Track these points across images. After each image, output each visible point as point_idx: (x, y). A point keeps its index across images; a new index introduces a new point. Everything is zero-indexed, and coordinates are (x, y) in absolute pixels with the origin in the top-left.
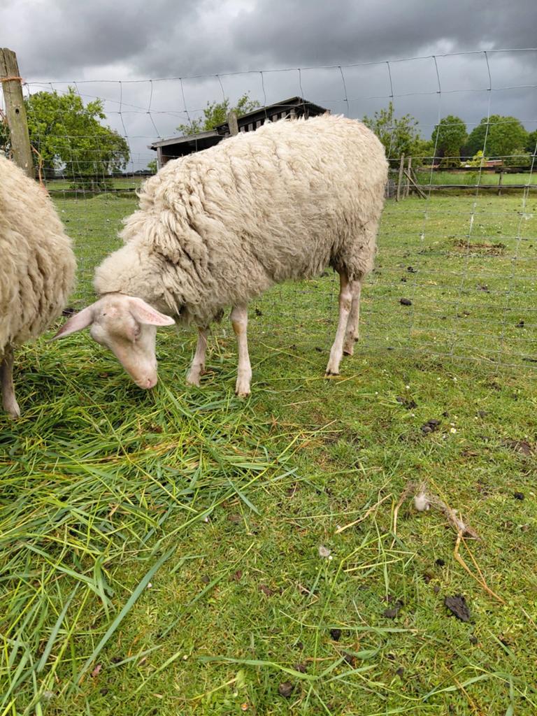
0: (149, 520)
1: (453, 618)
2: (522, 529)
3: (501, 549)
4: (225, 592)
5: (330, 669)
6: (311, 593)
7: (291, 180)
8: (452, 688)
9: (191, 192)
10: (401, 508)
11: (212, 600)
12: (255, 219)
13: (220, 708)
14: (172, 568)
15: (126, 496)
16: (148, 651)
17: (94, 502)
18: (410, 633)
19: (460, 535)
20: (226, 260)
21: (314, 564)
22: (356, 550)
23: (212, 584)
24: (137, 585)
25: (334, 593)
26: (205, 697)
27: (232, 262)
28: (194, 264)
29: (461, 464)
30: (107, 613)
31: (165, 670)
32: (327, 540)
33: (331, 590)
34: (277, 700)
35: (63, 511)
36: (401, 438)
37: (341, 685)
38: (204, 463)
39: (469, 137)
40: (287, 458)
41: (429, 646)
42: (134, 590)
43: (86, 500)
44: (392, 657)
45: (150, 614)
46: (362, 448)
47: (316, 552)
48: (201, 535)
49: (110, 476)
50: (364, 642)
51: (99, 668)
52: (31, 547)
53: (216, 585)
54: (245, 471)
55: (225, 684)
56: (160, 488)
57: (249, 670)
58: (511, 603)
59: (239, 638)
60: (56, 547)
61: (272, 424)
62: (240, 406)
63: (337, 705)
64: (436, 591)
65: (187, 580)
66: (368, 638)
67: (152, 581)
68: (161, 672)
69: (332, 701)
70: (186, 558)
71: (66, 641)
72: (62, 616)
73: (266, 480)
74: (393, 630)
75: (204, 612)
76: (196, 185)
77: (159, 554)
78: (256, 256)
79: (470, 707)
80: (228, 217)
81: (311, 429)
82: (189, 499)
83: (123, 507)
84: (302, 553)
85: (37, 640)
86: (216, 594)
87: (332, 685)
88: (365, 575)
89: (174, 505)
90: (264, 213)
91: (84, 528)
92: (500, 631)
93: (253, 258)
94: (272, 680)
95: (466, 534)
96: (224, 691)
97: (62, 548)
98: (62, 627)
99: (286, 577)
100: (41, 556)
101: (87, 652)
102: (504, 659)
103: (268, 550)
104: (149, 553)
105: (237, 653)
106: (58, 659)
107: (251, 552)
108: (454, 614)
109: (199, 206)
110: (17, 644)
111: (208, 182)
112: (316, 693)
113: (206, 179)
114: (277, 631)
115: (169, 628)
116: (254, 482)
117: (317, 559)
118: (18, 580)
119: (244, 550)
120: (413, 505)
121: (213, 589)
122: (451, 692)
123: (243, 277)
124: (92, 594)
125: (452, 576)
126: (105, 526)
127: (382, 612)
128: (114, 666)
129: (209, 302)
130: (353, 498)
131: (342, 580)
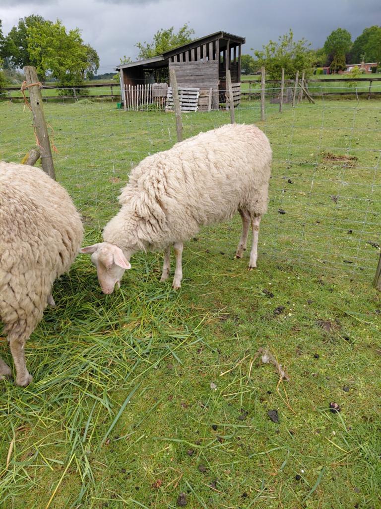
0: (128, 368)
1: (270, 421)
2: (313, 375)
3: (301, 386)
4: (165, 406)
5: (211, 444)
6: (205, 407)
7: (216, 174)
8: (263, 453)
9: (159, 182)
10: (255, 361)
11: (159, 410)
12: (195, 198)
13: (162, 459)
14: (140, 393)
15: (115, 354)
16: (130, 434)
17: (100, 358)
18: (248, 428)
19: (281, 378)
20: (177, 220)
21: (208, 392)
22: (229, 385)
23: (159, 402)
24: (123, 402)
25: (216, 407)
26: (155, 454)
27: (180, 221)
28: (158, 222)
29: (291, 335)
30: (111, 415)
31: (138, 442)
32: (215, 379)
33: (215, 406)
34: (186, 456)
35: (86, 364)
36: (262, 318)
37: (215, 451)
38: (154, 335)
39: (353, 45)
40: (199, 331)
41: (257, 434)
42: (122, 404)
43: (96, 357)
44: (239, 439)
45: (130, 416)
46: (240, 324)
47: (209, 386)
48: (153, 376)
49: (107, 343)
50: (228, 431)
51: (109, 441)
52: (72, 382)
53: (161, 402)
54: (176, 339)
55: (164, 449)
56: (131, 349)
57: (175, 443)
58: (299, 414)
59: (171, 428)
60: (83, 382)
61: (191, 308)
62: (174, 296)
63: (212, 459)
64: (265, 407)
65: (147, 399)
66: (229, 430)
67: (130, 400)
68: (136, 444)
69: (210, 458)
70: (146, 388)
71: (94, 429)
72: (90, 417)
73: (187, 344)
74: (241, 426)
75: (155, 416)
76: (162, 178)
77: (133, 386)
78: (193, 217)
79: (270, 460)
80: (180, 197)
81: (213, 312)
82: (147, 355)
83: (115, 361)
84: (203, 386)
85: (80, 428)
86: (160, 407)
87: (210, 451)
88: (232, 398)
89: (140, 360)
90: (200, 194)
91: (96, 372)
92: (291, 428)
93: (192, 218)
94: (184, 448)
95: (284, 378)
96: (163, 452)
97: (86, 383)
98: (90, 422)
99: (194, 399)
100: (77, 387)
101: (103, 433)
102: (290, 441)
103: (186, 384)
104: (129, 385)
105: (170, 436)
106: (91, 437)
107: (178, 385)
108: (271, 419)
109: (163, 190)
110: (72, 430)
111: (169, 177)
112: (203, 454)
113: (168, 175)
114: (188, 426)
115: (139, 424)
116: (181, 345)
117: (209, 390)
118: (68, 399)
119: (174, 384)
120: (261, 360)
121: (159, 404)
122: (263, 455)
123: (185, 228)
124: (103, 407)
125: (274, 400)
126: (106, 371)
127: (238, 417)
128: (115, 440)
129: (165, 240)
130: (231, 355)
131: (220, 400)
